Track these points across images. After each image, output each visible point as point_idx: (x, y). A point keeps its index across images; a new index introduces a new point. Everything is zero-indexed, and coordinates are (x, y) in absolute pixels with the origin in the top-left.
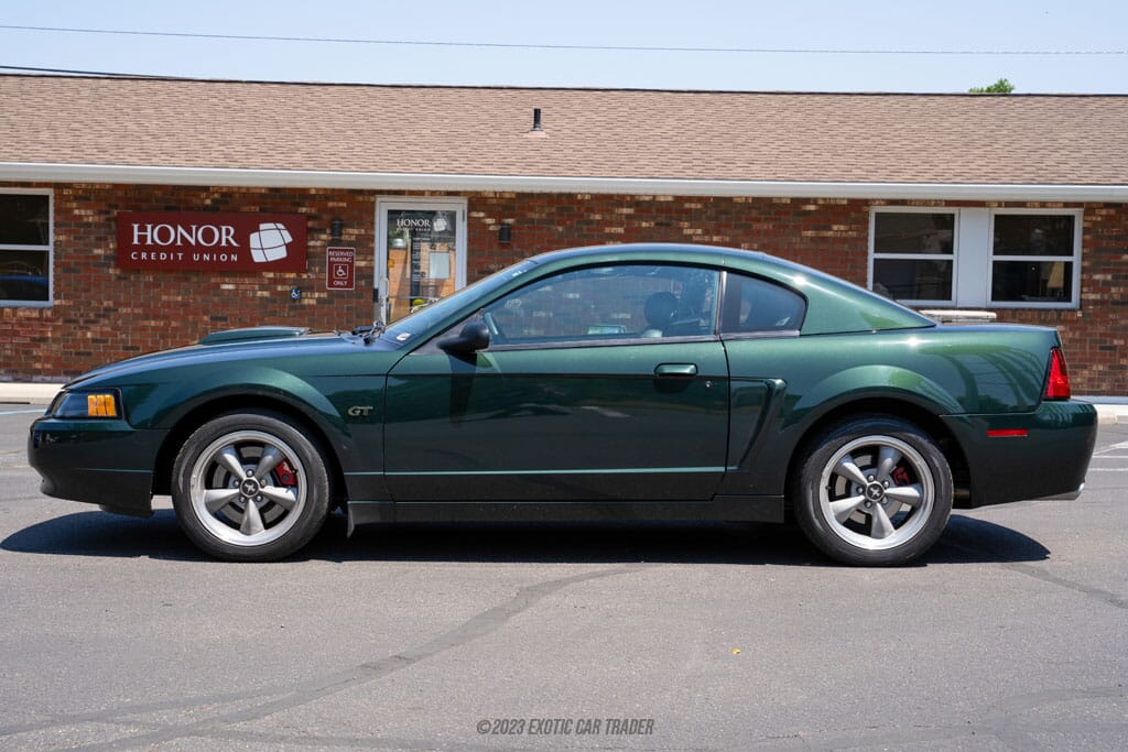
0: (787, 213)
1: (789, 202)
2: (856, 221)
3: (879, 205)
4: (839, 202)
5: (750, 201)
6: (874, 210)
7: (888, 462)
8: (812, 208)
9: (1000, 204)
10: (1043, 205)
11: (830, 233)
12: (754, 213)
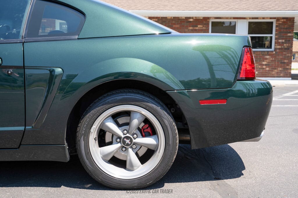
0: (184, 22)
1: (184, 18)
2: (205, 24)
3: (213, 19)
4: (200, 18)
5: (172, 18)
6: (211, 21)
7: (135, 122)
8: (191, 20)
9: (250, 18)
10: (264, 18)
11: (197, 28)
12: (174, 22)
